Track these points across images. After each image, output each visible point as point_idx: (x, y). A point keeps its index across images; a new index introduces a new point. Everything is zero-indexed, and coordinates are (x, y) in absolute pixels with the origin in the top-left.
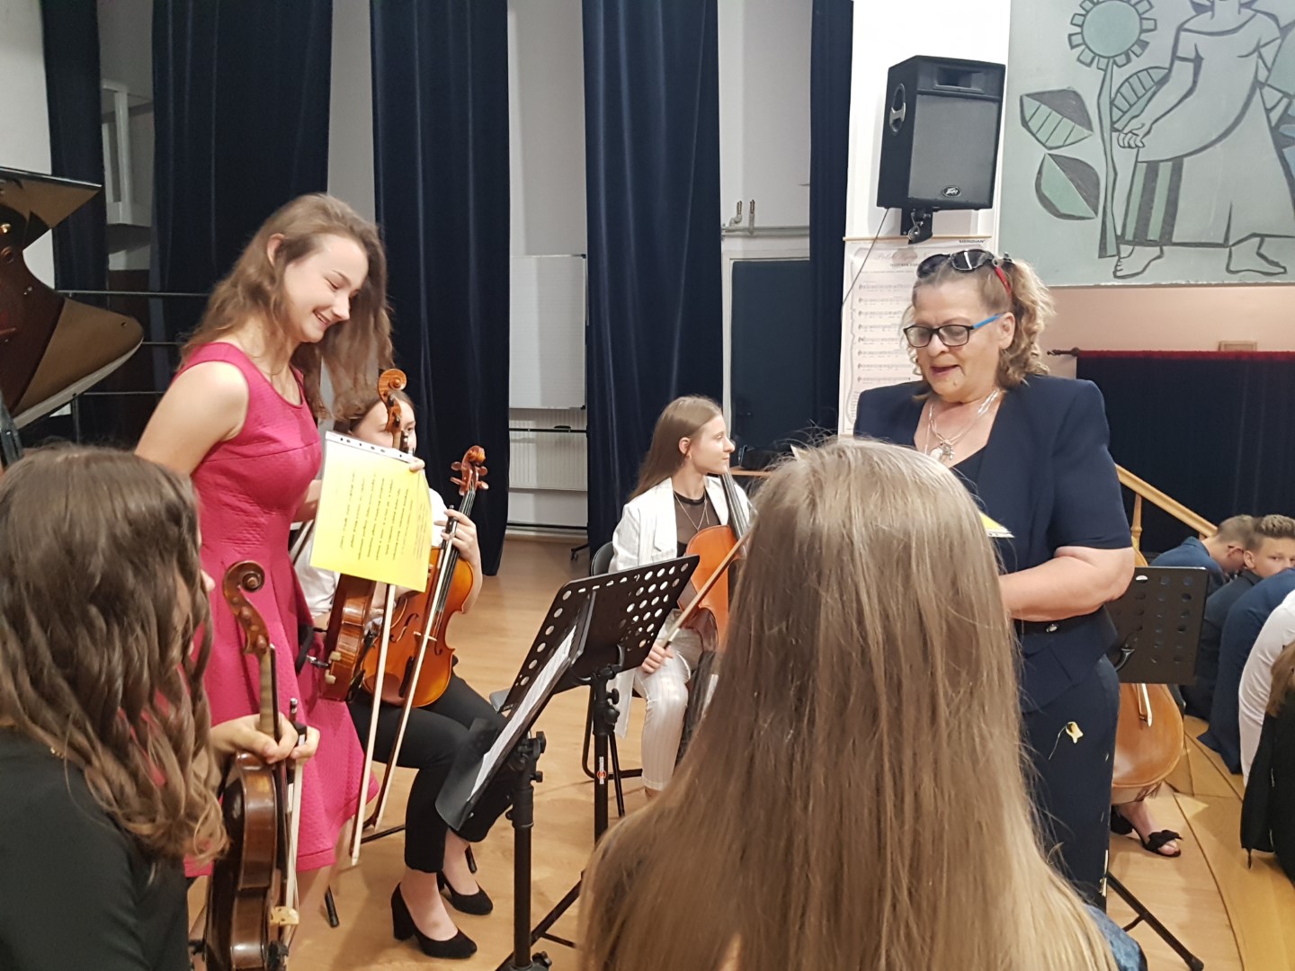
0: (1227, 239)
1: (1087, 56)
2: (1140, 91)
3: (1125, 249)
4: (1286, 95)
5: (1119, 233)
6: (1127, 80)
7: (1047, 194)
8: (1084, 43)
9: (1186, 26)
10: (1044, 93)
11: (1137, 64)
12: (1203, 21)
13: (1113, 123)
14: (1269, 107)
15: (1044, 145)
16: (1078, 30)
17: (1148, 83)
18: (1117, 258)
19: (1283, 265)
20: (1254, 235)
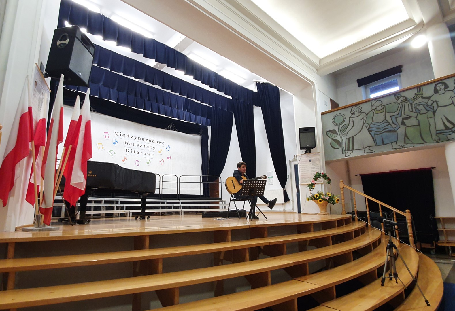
0: (363, 148)
1: (336, 124)
2: (345, 128)
3: (346, 152)
4: (369, 124)
5: (345, 149)
6: (342, 126)
7: (332, 145)
8: (335, 122)
9: (351, 117)
10: (329, 131)
11: (343, 124)
12: (353, 116)
13: (341, 133)
14: (366, 126)
15: (331, 138)
16: (333, 121)
17: (346, 126)
18: (345, 154)
19: (373, 150)
20: (368, 147)
